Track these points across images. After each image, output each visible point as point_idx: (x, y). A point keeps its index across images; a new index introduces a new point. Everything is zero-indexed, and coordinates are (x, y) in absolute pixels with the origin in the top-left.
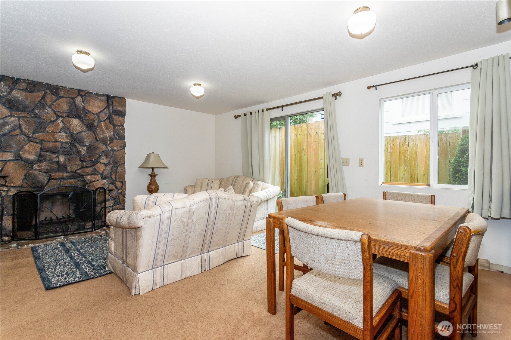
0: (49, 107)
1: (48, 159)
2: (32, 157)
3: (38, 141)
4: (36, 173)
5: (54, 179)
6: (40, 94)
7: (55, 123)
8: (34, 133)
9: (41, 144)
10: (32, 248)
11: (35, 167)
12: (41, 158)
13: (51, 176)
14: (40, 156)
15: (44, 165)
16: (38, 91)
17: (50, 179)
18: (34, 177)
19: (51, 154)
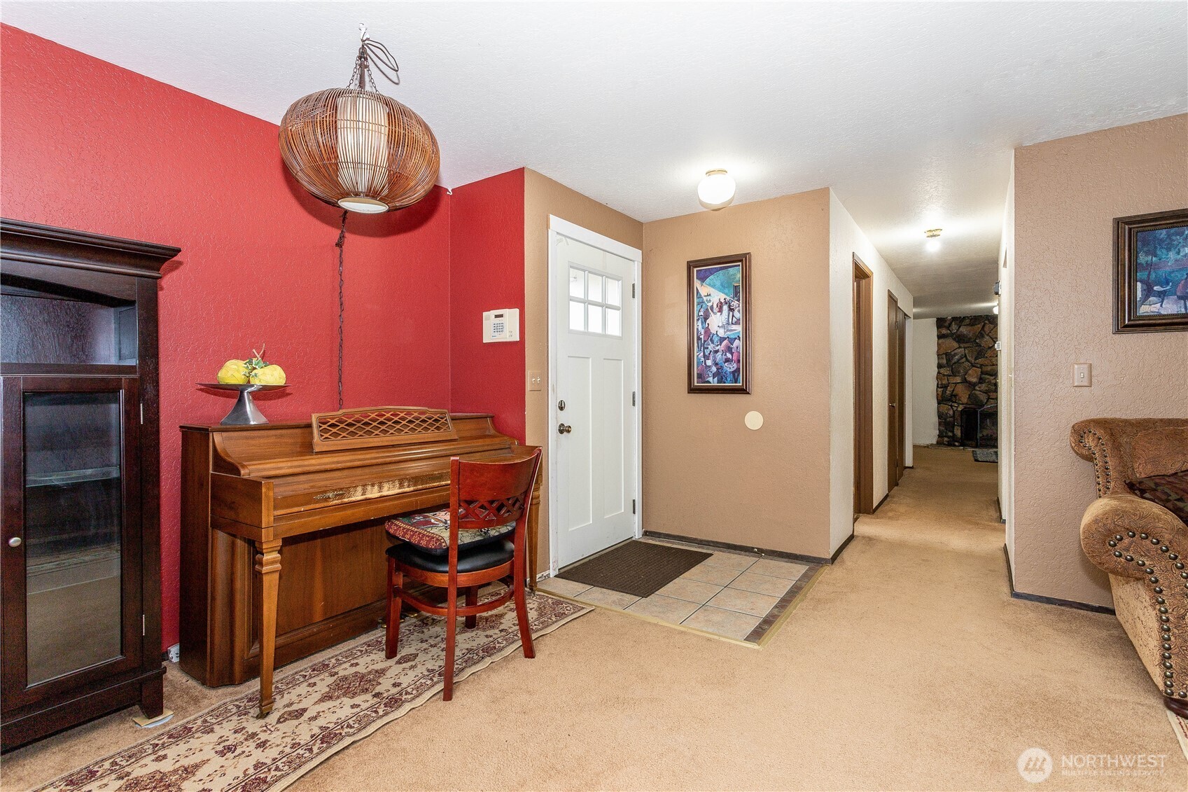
0: (988, 335)
1: (987, 381)
2: (974, 380)
3: (979, 366)
4: (977, 393)
5: (993, 399)
6: (980, 326)
7: (992, 349)
8: (976, 359)
9: (981, 368)
10: (973, 451)
11: (977, 388)
12: (981, 381)
13: (989, 396)
14: (981, 379)
15: (984, 387)
16: (979, 324)
17: (988, 399)
18: (976, 396)
19: (988, 377)
